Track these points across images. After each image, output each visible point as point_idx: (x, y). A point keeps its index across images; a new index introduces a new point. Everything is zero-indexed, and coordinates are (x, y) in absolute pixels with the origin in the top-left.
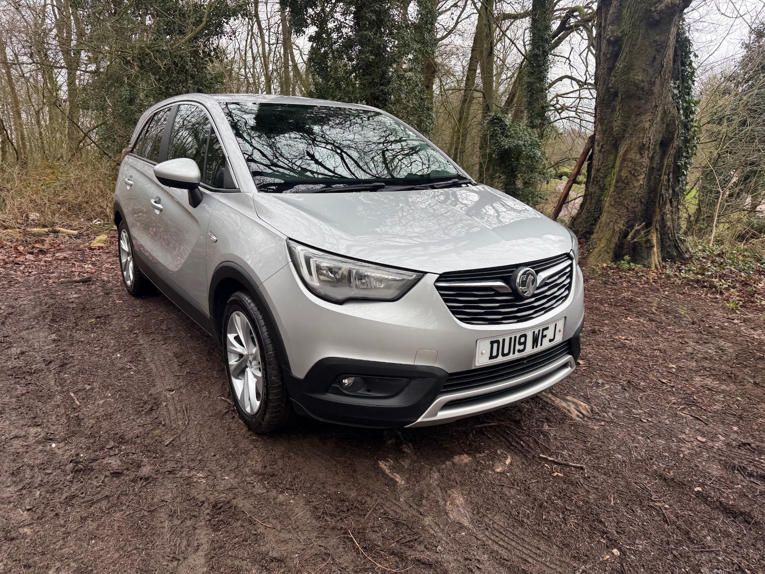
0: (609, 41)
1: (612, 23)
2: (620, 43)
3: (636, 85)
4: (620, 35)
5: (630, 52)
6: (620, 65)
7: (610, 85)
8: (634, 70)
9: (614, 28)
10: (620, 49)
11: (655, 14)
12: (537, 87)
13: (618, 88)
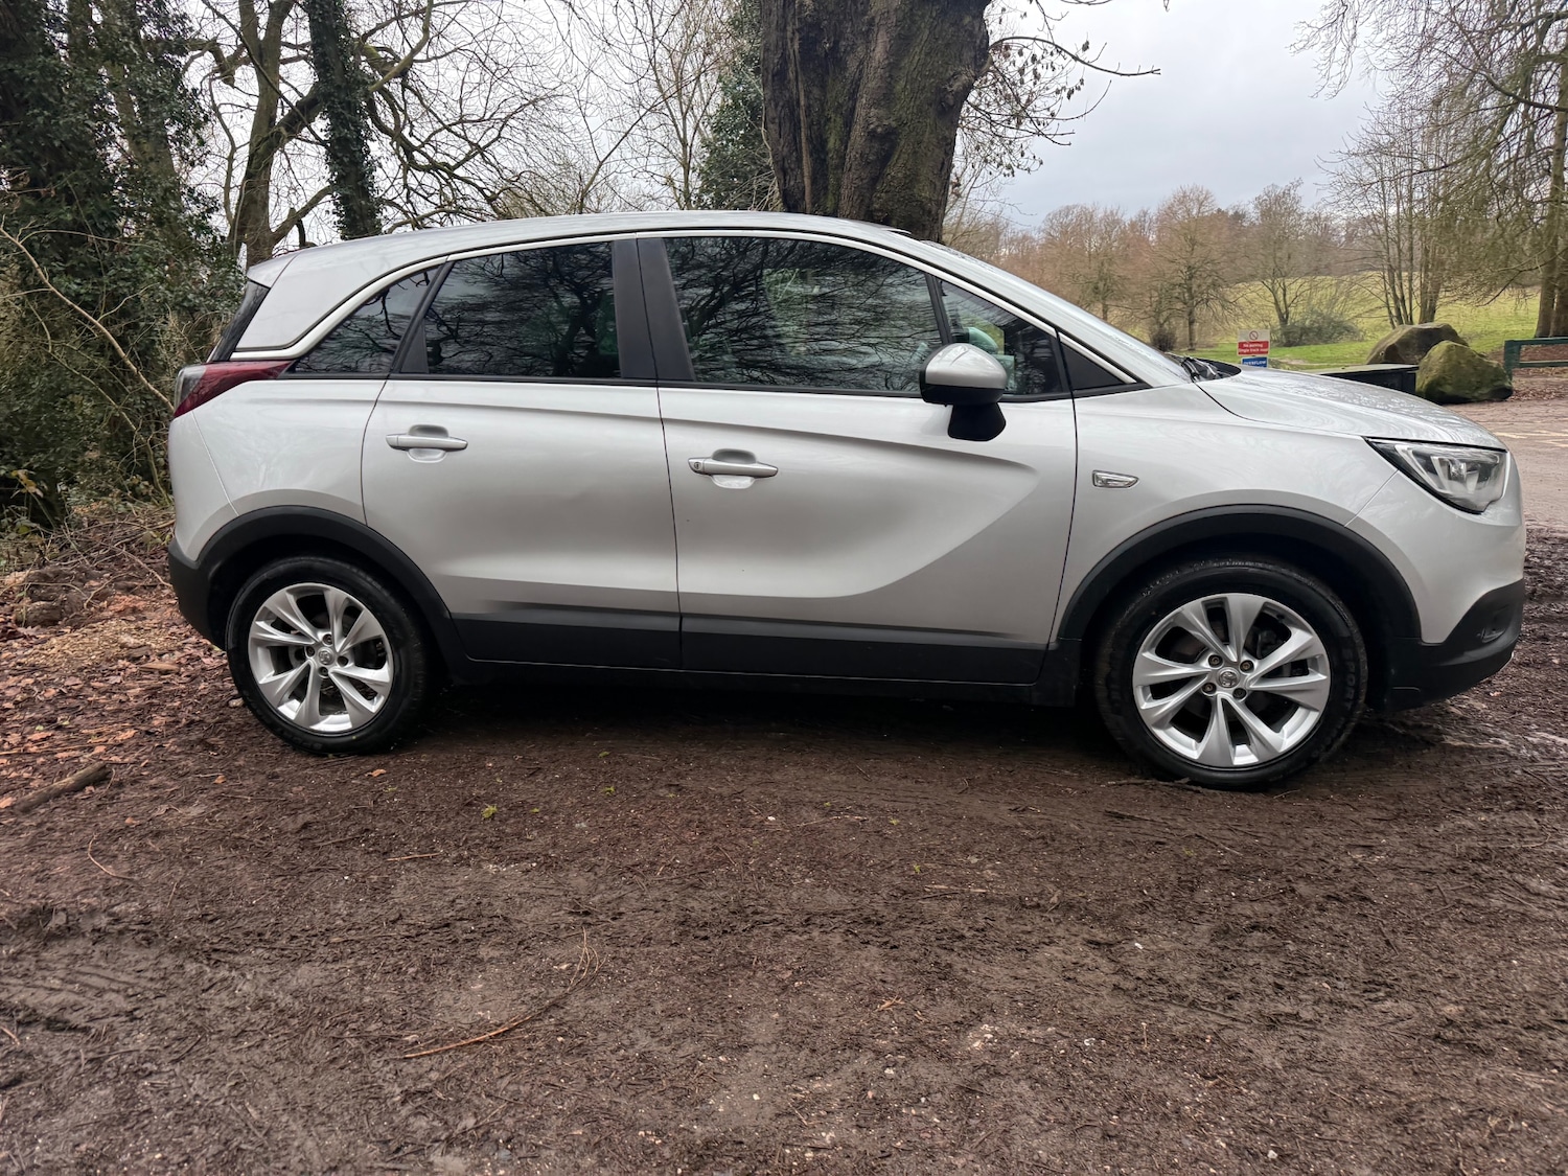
0: (872, 135)
1: (876, 104)
2: (893, 137)
3: (921, 206)
4: (894, 124)
5: (915, 152)
6: (895, 171)
7: (877, 206)
8: (919, 182)
9: (882, 112)
10: (893, 147)
11: (950, 97)
12: (361, 206)
13: (892, 211)
